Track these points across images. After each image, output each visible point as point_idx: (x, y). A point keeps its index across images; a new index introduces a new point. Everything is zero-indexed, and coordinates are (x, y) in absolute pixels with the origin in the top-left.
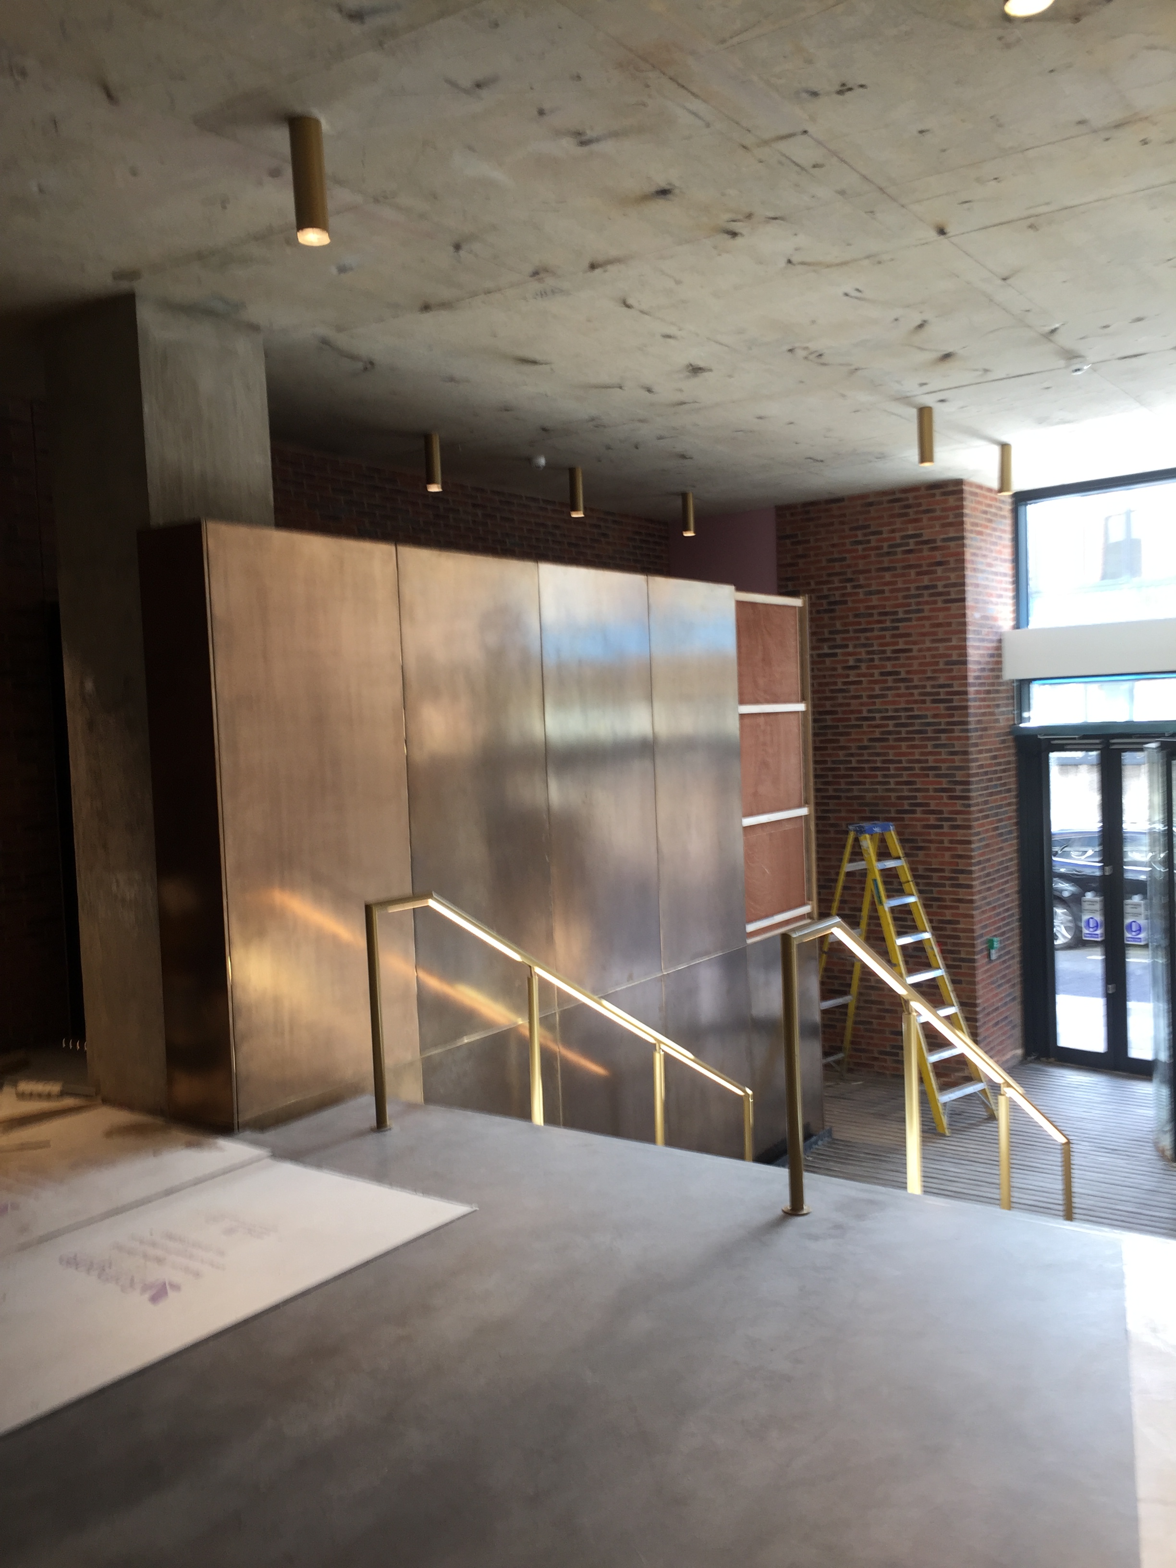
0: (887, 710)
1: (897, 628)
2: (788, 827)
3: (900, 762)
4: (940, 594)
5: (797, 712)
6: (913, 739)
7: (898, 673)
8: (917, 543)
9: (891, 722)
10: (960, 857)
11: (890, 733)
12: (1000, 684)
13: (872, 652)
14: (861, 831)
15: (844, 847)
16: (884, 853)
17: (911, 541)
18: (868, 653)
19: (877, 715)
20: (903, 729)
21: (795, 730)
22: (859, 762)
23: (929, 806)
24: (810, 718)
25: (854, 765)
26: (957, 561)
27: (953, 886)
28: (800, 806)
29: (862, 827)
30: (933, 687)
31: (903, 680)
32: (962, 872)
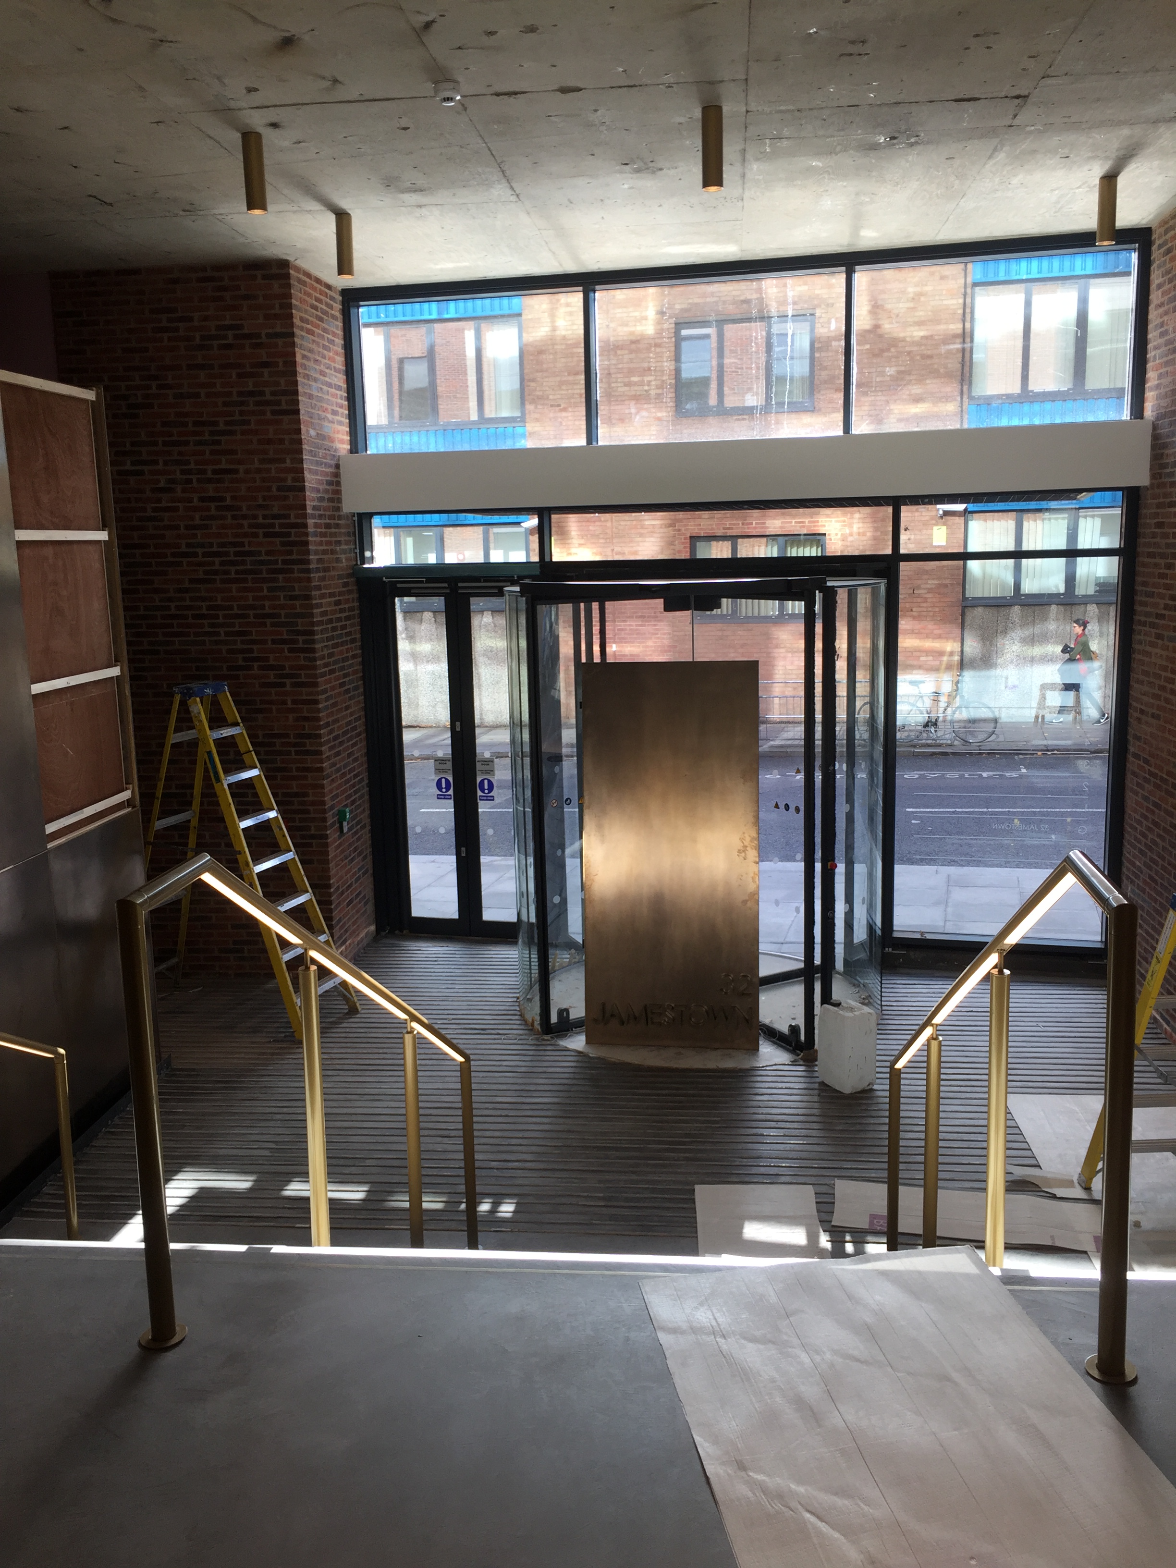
0: (211, 545)
1: (218, 442)
2: (94, 692)
3: (231, 608)
4: (268, 403)
5: (98, 542)
6: (245, 580)
7: (222, 499)
8: (236, 337)
9: (217, 560)
10: (306, 719)
11: (216, 572)
12: (340, 517)
13: (189, 472)
14: (188, 694)
15: (168, 712)
16: (217, 720)
17: (230, 333)
18: (183, 472)
19: (200, 551)
20: (233, 569)
21: (97, 565)
22: (178, 608)
23: (268, 661)
24: (116, 550)
25: (173, 611)
26: (285, 363)
27: (297, 753)
28: (109, 666)
29: (191, 689)
30: (265, 517)
31: (229, 508)
32: (309, 736)
